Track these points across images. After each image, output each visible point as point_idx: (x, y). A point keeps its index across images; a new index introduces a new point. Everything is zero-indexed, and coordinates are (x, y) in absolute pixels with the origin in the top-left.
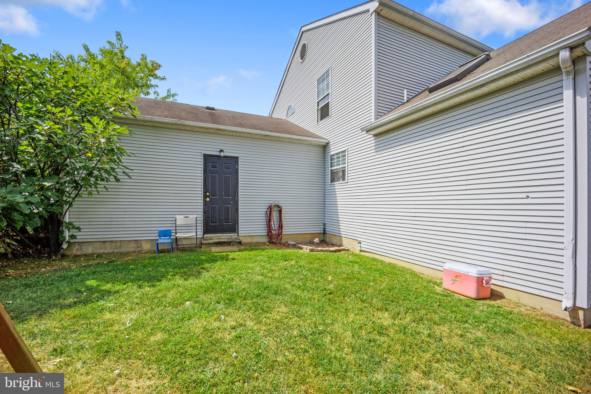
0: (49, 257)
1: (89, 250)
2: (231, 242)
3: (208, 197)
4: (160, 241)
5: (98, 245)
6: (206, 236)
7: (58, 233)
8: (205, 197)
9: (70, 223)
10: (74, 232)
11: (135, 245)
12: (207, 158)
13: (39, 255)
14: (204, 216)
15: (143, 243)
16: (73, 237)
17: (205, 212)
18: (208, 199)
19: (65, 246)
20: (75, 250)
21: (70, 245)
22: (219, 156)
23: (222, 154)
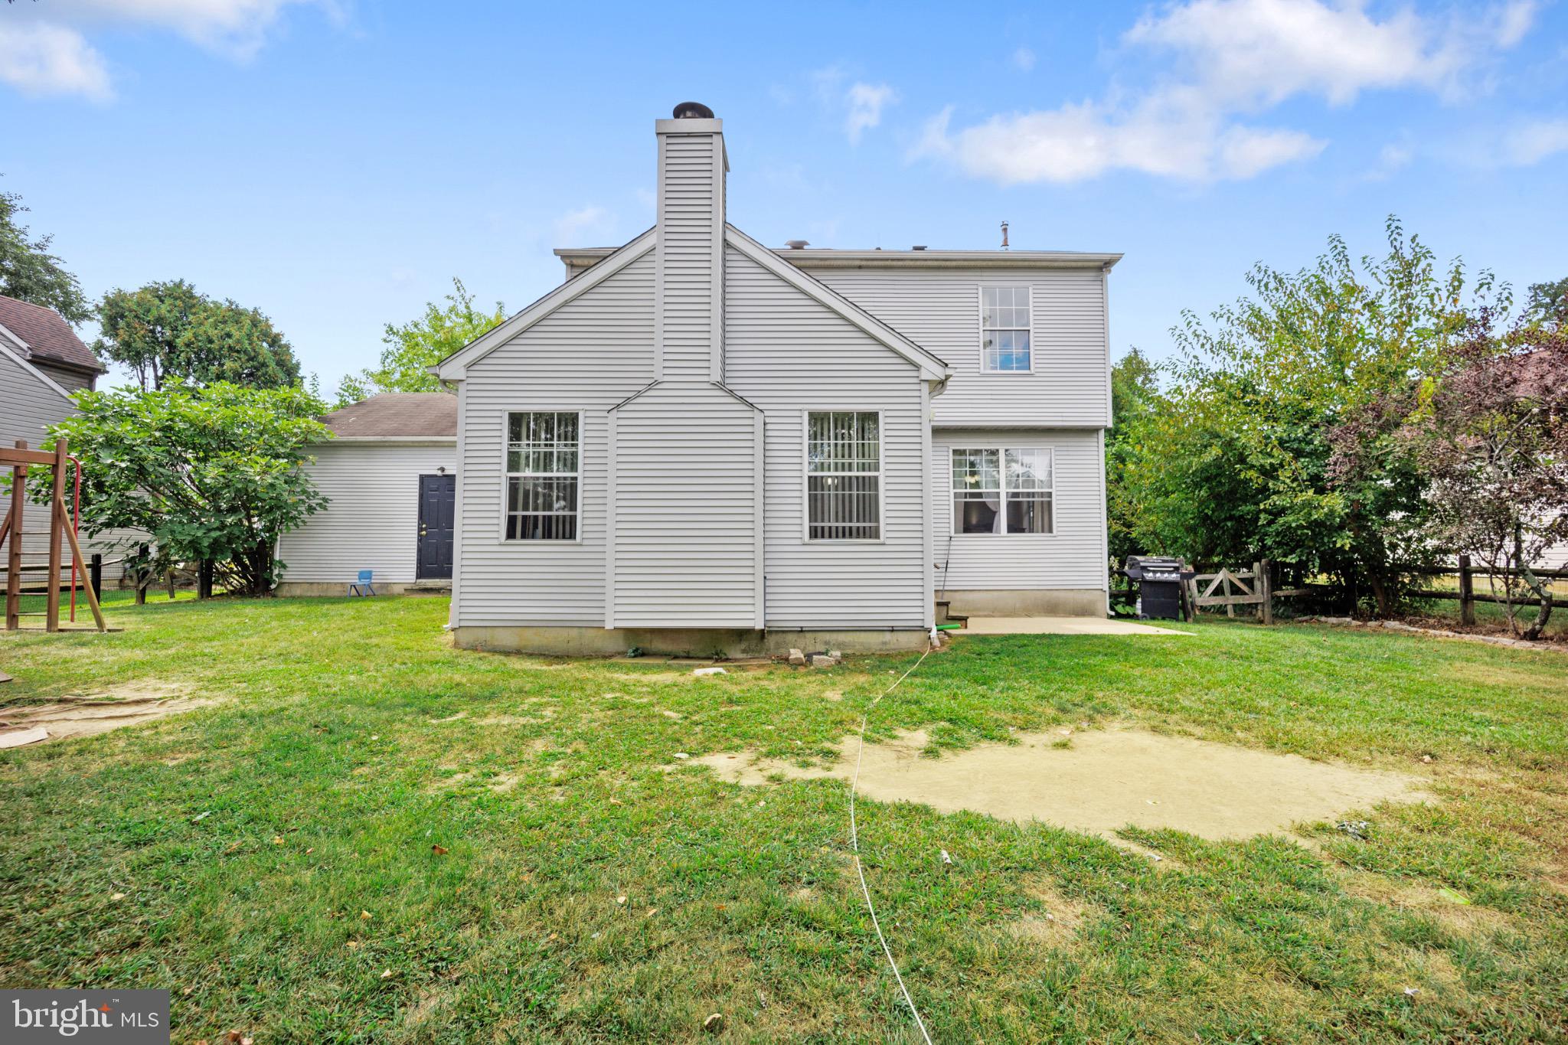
1: (297, 591)
3: (425, 529)
4: (358, 583)
6: (419, 581)
7: (266, 570)
8: (420, 529)
9: (280, 562)
10: (283, 570)
12: (423, 479)
14: (418, 555)
16: (281, 576)
17: (419, 550)
18: (424, 533)
19: (274, 586)
20: (285, 591)
21: (280, 585)
22: (436, 476)
23: (439, 473)
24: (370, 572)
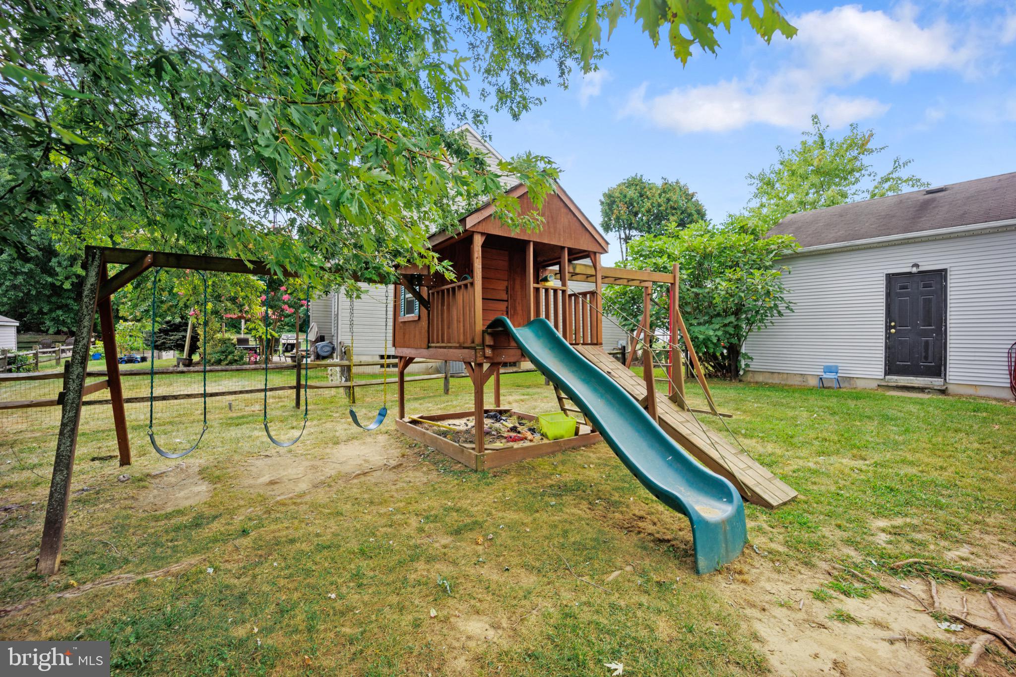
0: (731, 380)
1: (760, 378)
2: (926, 388)
3: (894, 327)
4: (825, 376)
5: (767, 375)
6: (888, 377)
7: (737, 361)
8: (888, 327)
9: (746, 354)
10: (749, 361)
11: (801, 379)
12: (891, 279)
13: (724, 377)
14: (886, 352)
15: (810, 378)
16: (747, 365)
17: (887, 348)
18: (893, 331)
19: (741, 373)
20: (749, 377)
21: (746, 372)
22: (910, 273)
23: (914, 270)
24: (837, 367)
